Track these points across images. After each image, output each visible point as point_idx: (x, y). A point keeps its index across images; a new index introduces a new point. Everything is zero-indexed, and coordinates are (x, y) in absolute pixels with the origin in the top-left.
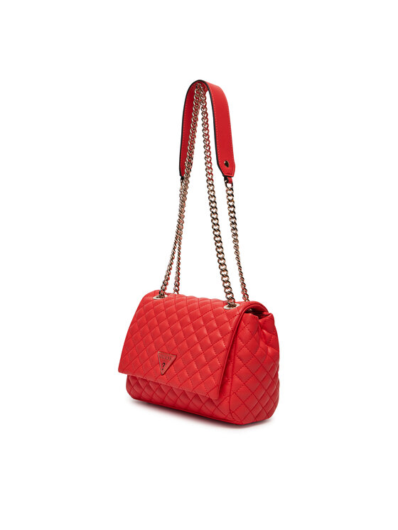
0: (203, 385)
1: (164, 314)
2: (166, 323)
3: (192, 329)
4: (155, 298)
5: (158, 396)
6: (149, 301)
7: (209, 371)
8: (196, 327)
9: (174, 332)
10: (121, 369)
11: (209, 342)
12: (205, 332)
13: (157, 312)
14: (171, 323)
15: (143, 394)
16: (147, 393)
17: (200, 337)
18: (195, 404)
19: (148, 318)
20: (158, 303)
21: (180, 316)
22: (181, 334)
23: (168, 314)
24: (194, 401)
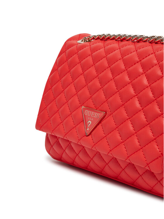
0: (141, 153)
1: (90, 59)
2: (93, 71)
3: (127, 79)
4: (79, 42)
5: (82, 159)
6: (72, 45)
7: (151, 134)
8: (133, 76)
9: (104, 82)
10: (39, 126)
11: (151, 95)
12: (145, 82)
13: (82, 57)
14: (100, 70)
15: (64, 156)
16: (68, 154)
17: (139, 89)
18: (129, 175)
19: (72, 65)
20: (83, 47)
21: (111, 62)
22: (113, 84)
23: (96, 59)
24: (128, 171)
